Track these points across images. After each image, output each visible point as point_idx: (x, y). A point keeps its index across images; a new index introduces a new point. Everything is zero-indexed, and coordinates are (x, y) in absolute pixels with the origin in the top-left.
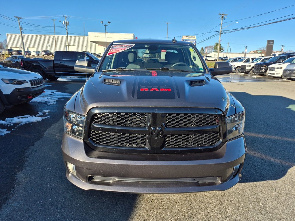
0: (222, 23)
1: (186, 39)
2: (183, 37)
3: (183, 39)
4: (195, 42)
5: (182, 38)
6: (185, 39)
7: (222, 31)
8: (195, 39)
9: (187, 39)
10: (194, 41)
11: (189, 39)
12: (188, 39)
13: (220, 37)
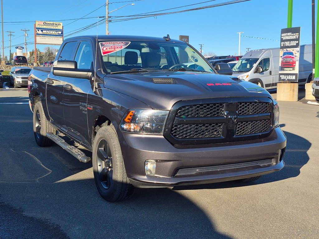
0: (109, 4)
1: (42, 27)
2: (37, 23)
3: (37, 26)
4: (62, 33)
5: (35, 25)
6: (40, 27)
7: (109, 17)
8: (60, 27)
9: (45, 27)
10: (60, 33)
11: (49, 27)
12: (47, 27)
13: (107, 27)
